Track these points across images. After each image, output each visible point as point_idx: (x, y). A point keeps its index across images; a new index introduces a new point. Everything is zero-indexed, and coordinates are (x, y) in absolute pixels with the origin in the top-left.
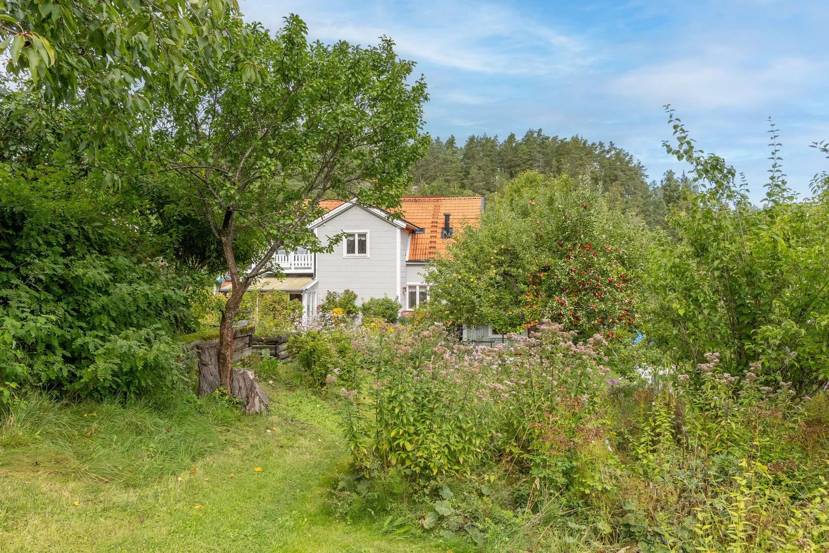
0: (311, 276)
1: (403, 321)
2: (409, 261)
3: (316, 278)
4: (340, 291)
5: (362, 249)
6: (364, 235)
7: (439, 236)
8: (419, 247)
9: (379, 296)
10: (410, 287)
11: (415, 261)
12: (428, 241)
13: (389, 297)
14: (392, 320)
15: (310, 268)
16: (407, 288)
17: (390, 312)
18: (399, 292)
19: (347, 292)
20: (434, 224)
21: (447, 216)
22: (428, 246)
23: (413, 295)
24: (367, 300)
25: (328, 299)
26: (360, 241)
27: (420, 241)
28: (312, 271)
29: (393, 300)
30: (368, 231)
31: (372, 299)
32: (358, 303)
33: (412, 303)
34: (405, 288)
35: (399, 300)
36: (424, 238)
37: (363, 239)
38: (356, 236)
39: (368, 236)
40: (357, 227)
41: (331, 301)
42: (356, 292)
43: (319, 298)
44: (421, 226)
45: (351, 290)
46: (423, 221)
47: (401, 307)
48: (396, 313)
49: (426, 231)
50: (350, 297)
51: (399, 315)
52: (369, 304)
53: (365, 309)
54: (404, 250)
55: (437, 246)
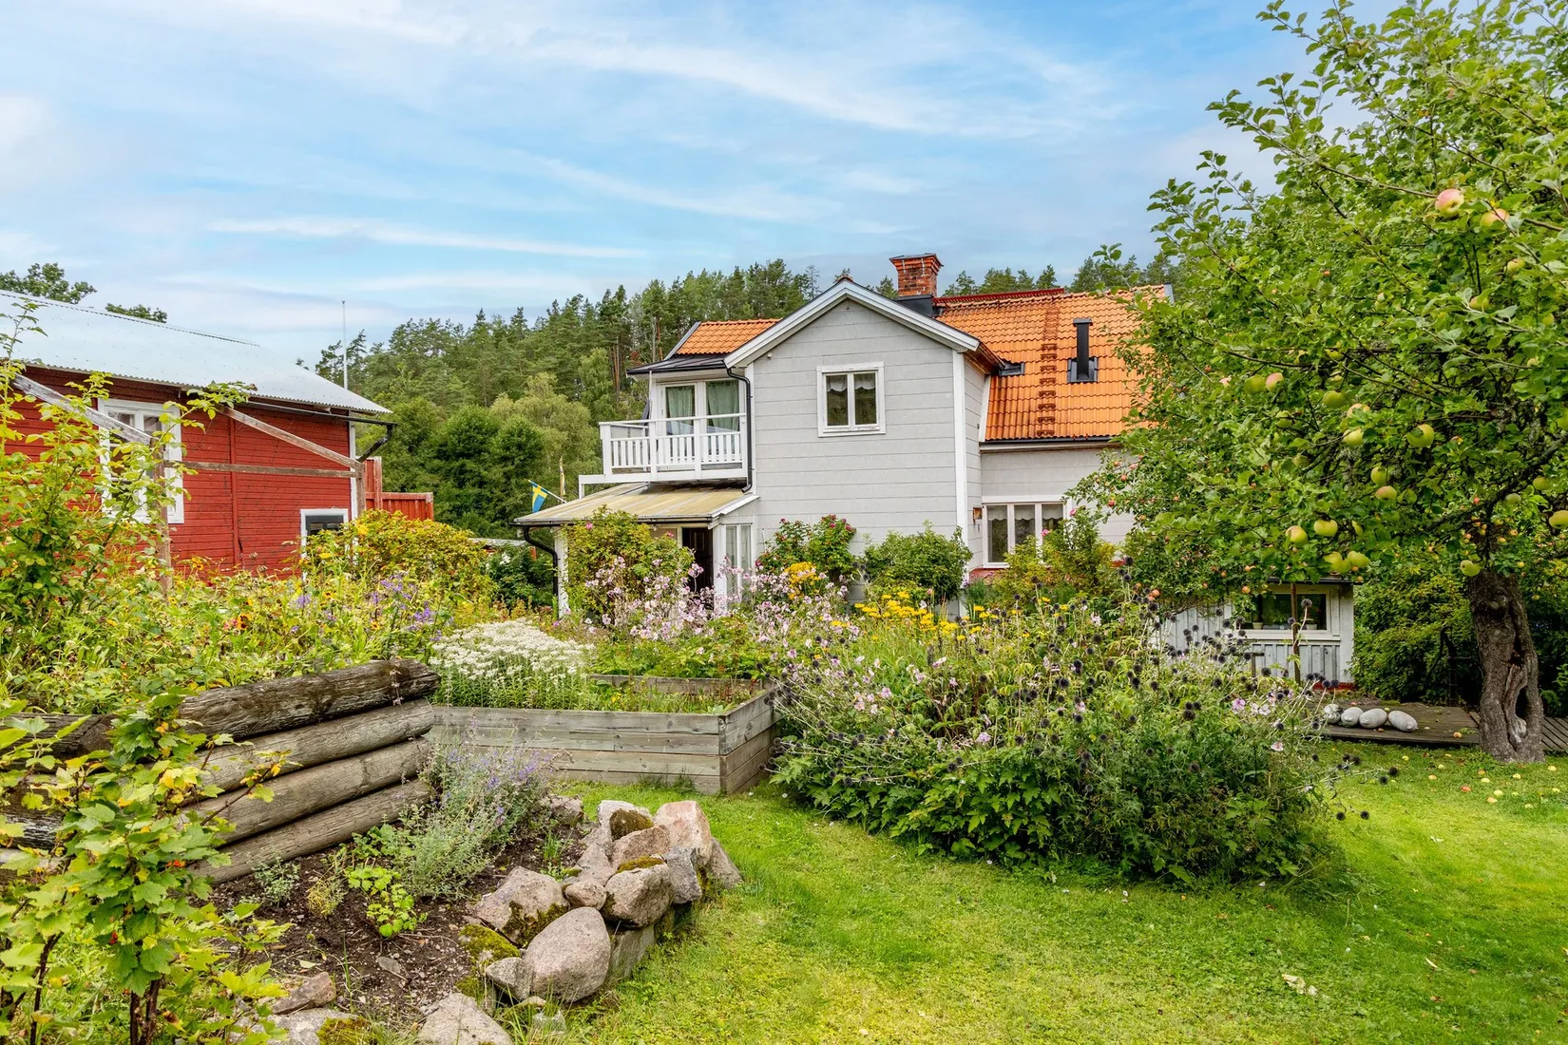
0: (739, 485)
1: (976, 595)
2: (989, 442)
3: (754, 489)
4: (812, 520)
5: (867, 410)
6: (870, 377)
7: (1062, 378)
8: (1012, 407)
9: (909, 529)
10: (991, 509)
11: (1003, 442)
12: (1035, 392)
13: (938, 532)
14: (947, 591)
15: (739, 465)
16: (985, 511)
17: (939, 570)
18: (963, 519)
19: (829, 521)
20: (1049, 352)
21: (1082, 328)
22: (1034, 404)
23: (998, 528)
24: (878, 540)
25: (780, 540)
26: (859, 392)
27: (1012, 394)
28: (740, 474)
29: (948, 538)
30: (878, 364)
31: (892, 539)
32: (857, 550)
33: (998, 549)
34: (978, 510)
35: (965, 537)
36: (1025, 386)
37: (867, 386)
38: (851, 379)
39: (880, 379)
40: (853, 356)
41: (789, 545)
42: (852, 523)
43: (760, 541)
44: (1014, 358)
45: (839, 518)
46: (1019, 346)
47: (969, 556)
48: (958, 572)
49: (1028, 368)
50: (838, 533)
51: (966, 578)
52: (885, 549)
53: (874, 565)
54: (971, 412)
55: (1057, 401)
